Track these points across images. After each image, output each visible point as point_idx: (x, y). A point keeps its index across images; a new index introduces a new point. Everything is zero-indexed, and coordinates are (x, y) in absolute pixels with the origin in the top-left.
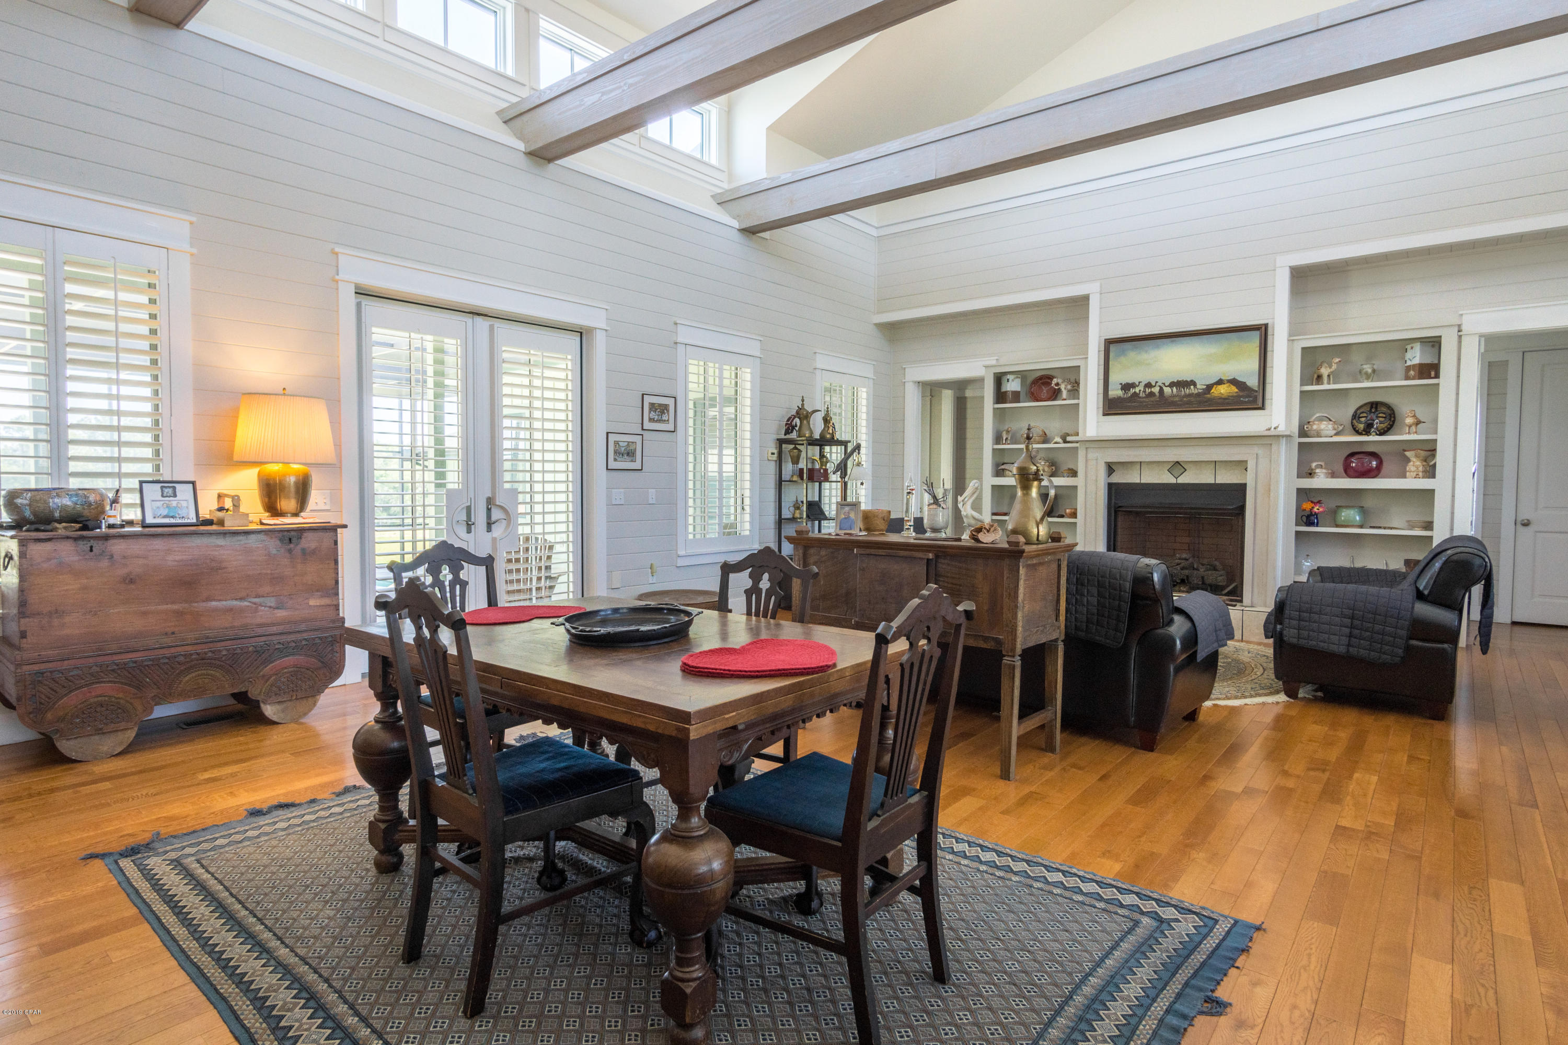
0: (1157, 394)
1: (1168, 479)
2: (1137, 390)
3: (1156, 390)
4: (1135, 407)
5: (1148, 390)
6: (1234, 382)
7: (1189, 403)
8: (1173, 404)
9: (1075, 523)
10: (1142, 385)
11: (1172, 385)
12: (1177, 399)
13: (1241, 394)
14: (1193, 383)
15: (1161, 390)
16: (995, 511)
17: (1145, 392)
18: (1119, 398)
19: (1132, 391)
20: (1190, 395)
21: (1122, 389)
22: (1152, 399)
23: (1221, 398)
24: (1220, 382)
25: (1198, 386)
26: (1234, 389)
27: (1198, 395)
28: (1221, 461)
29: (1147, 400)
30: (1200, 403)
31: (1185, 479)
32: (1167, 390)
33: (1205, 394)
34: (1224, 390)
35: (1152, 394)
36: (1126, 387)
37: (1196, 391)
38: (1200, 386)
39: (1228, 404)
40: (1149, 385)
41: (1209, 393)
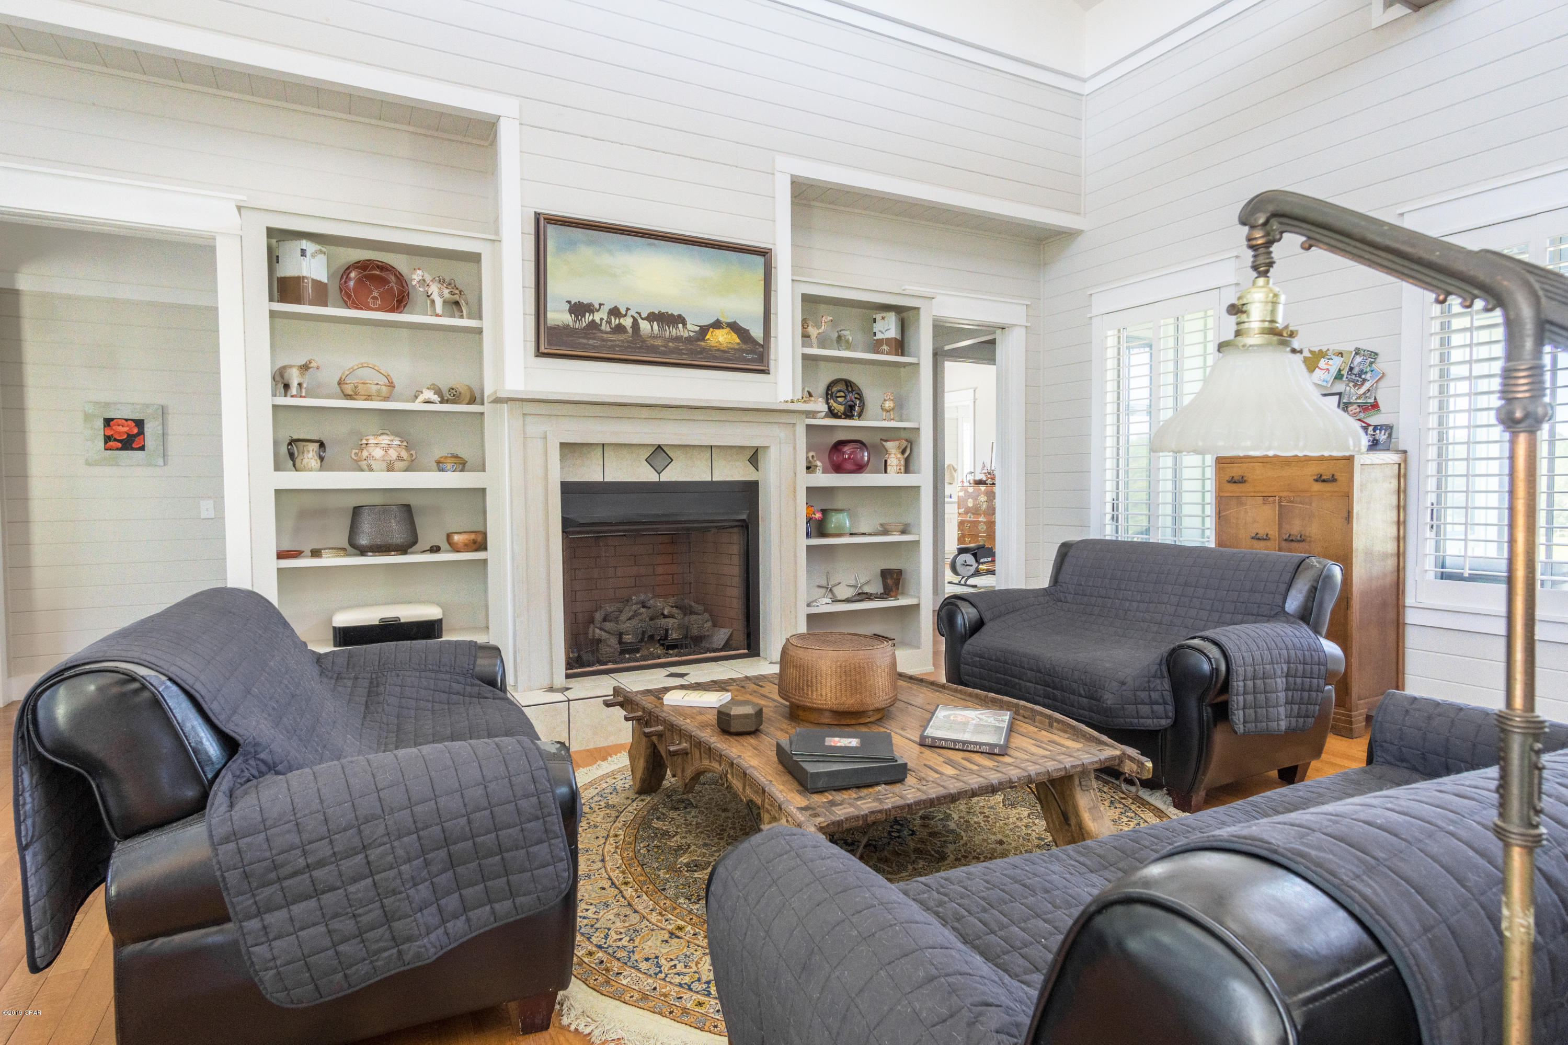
0: (630, 330)
1: (646, 474)
2: (597, 317)
3: (627, 322)
4: (594, 347)
5: (615, 321)
6: (734, 327)
7: (677, 351)
8: (653, 349)
9: (485, 562)
10: (605, 309)
11: (651, 317)
12: (658, 342)
13: (744, 347)
14: (679, 320)
15: (635, 324)
16: (286, 547)
17: (609, 322)
18: (566, 327)
19: (588, 317)
20: (678, 339)
21: (571, 311)
22: (623, 337)
23: (718, 350)
24: (717, 325)
25: (689, 326)
26: (735, 338)
27: (689, 340)
28: (719, 447)
29: (613, 337)
30: (693, 353)
31: (672, 474)
32: (644, 326)
33: (698, 340)
34: (722, 338)
35: (620, 329)
36: (579, 309)
37: (686, 335)
38: (692, 327)
39: (728, 360)
40: (615, 312)
41: (703, 339)
